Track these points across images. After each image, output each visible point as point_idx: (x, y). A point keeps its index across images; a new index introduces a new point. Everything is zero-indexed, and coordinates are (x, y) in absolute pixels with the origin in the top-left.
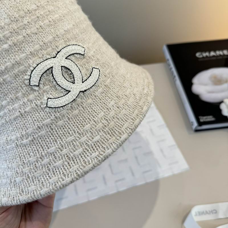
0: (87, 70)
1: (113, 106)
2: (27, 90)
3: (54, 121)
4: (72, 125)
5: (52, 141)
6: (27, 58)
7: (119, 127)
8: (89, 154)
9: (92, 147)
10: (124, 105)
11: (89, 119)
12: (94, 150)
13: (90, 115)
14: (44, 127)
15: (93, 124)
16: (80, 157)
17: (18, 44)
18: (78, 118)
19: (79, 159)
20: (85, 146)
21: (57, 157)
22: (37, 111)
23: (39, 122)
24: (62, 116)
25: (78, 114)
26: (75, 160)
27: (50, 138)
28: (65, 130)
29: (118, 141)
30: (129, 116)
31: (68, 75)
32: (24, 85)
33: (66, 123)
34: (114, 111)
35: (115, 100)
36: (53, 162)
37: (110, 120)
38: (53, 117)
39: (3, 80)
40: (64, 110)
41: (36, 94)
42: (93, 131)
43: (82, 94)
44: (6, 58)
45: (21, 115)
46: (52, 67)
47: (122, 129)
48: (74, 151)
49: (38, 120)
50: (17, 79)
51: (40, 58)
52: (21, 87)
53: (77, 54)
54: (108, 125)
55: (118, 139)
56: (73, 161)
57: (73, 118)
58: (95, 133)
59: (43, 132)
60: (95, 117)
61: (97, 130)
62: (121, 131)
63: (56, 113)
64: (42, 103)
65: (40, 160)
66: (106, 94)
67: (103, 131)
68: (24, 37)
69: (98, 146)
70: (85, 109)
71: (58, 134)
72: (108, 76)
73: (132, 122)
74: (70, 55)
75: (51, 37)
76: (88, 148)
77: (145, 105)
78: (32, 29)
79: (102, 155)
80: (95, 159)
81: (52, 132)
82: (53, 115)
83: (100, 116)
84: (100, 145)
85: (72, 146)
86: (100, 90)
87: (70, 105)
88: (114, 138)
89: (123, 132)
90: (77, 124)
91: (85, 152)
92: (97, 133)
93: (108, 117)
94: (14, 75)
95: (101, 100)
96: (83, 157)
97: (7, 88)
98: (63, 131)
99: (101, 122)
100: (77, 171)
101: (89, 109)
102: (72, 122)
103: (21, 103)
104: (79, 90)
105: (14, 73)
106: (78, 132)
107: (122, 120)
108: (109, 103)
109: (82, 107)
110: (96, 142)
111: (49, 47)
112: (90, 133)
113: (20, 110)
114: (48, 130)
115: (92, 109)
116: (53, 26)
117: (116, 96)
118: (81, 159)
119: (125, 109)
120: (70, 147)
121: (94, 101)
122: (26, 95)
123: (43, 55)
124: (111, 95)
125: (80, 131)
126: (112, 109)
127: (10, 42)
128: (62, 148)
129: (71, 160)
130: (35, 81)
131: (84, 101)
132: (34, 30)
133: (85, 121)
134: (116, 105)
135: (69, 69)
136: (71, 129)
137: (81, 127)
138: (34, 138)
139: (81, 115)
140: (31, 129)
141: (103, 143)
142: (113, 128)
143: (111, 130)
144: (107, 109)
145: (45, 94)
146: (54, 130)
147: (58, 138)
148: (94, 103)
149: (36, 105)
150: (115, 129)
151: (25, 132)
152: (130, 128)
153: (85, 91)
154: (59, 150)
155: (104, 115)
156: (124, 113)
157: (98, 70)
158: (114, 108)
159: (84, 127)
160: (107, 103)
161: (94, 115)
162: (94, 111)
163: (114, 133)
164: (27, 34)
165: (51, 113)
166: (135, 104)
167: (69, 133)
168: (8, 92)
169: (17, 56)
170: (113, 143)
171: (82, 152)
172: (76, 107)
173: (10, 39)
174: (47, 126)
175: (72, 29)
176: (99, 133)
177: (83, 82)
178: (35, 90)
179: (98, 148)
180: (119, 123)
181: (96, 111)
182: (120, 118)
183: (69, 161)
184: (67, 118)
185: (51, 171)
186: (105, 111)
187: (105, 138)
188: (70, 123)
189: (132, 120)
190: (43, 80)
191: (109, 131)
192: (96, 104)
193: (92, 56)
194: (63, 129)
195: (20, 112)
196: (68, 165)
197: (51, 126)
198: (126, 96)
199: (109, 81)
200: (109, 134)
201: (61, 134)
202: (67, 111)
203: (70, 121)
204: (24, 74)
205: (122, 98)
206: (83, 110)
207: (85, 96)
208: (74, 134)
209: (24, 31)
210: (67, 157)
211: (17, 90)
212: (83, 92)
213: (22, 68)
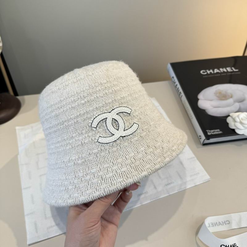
0: (130, 124)
1: (142, 151)
2: (89, 129)
3: (99, 152)
4: (110, 157)
5: (95, 164)
6: (93, 110)
7: (143, 167)
8: (116, 179)
9: (120, 175)
10: (151, 153)
11: (123, 156)
12: (120, 177)
13: (124, 153)
14: (92, 154)
15: (124, 159)
16: (109, 179)
17: (90, 101)
18: (115, 153)
19: (109, 181)
20: (115, 173)
21: (95, 176)
22: (92, 143)
23: (91, 151)
24: (105, 150)
25: (116, 151)
26: (106, 181)
27: (95, 163)
28: (105, 159)
29: (139, 175)
30: (152, 161)
31: (116, 124)
32: (88, 126)
33: (107, 154)
34: (142, 154)
35: (145, 148)
36: (92, 179)
37: (137, 160)
38: (99, 149)
39: (77, 121)
40: (107, 146)
41: (94, 133)
42: (123, 164)
43: (121, 138)
44: (82, 109)
45: (81, 144)
46: (107, 118)
47: (145, 168)
48: (107, 174)
49: (90, 149)
50: (85, 122)
51: (101, 111)
52: (86, 127)
53: (125, 112)
54: (135, 163)
55: (139, 174)
56: (105, 181)
57: (112, 152)
58: (124, 166)
59: (92, 157)
60: (127, 155)
61: (126, 164)
62: (143, 169)
63: (102, 147)
64: (95, 139)
65: (85, 176)
66: (139, 142)
67: (130, 165)
68: (95, 98)
69: (124, 175)
70: (122, 148)
71: (100, 161)
72: (145, 130)
73: (153, 165)
74: (120, 113)
75: (111, 100)
76: (116, 175)
77: (168, 157)
78: (100, 94)
79: (125, 181)
80: (119, 183)
81: (97, 158)
82: (100, 147)
83: (130, 155)
84: (125, 175)
85: (106, 170)
86: (136, 138)
87: (111, 144)
88: (137, 172)
89: (145, 171)
90: (114, 157)
91: (113, 177)
92: (125, 166)
93: (137, 158)
94: (84, 119)
95: (134, 145)
96: (112, 180)
97: (78, 126)
98: (104, 160)
99: (130, 159)
100: (105, 189)
101: (124, 149)
102: (111, 155)
103: (83, 137)
104: (120, 135)
105: (84, 118)
106: (113, 162)
107: (146, 162)
108: (140, 149)
109: (120, 147)
110: (123, 172)
111: (108, 106)
112: (120, 165)
113: (82, 141)
114: (94, 157)
115: (127, 150)
116: (114, 94)
117: (147, 145)
118: (110, 181)
119: (151, 156)
120: (105, 171)
121: (130, 145)
122: (87, 132)
123: (103, 110)
124: (144, 144)
125: (115, 162)
126: (141, 153)
127: (86, 100)
128: (100, 171)
129: (103, 180)
130: (94, 125)
131: (122, 143)
132: (101, 95)
133: (120, 157)
134: (145, 151)
135: (117, 121)
136: (109, 160)
137: (116, 159)
138: (85, 160)
139: (118, 152)
140: (85, 154)
141: (128, 174)
142: (138, 166)
143: (136, 167)
144: (138, 152)
145: (98, 134)
146: (98, 158)
147: (99, 164)
148: (129, 146)
149: (92, 140)
150: (139, 167)
151: (81, 156)
152: (150, 169)
153: (124, 136)
154: (98, 171)
155: (134, 156)
156: (150, 158)
157: (138, 125)
158: (142, 153)
159: (117, 160)
160: (138, 148)
161: (127, 154)
162: (128, 151)
163: (138, 170)
164: (97, 97)
165: (99, 146)
166: (160, 154)
167: (107, 162)
168: (78, 128)
169: (88, 108)
170: (135, 176)
171: (111, 176)
172: (116, 145)
173: (86, 98)
174: (95, 154)
175: (127, 97)
176: (127, 166)
177: (124, 131)
178: (93, 130)
179: (123, 176)
180: (144, 164)
181: (129, 151)
182: (145, 161)
183: (102, 181)
184: (108, 152)
185: (90, 185)
186: (135, 153)
187: (130, 171)
188: (109, 155)
189: (154, 165)
190: (100, 125)
191: (135, 167)
192: (130, 147)
193: (137, 116)
194: (104, 158)
195: (81, 142)
196: (100, 183)
197: (97, 154)
198: (155, 147)
199: (145, 133)
200: (134, 169)
201: (102, 161)
202: (109, 147)
203: (110, 154)
204: (90, 119)
205: (152, 147)
206: (120, 149)
207: (123, 140)
208: (110, 163)
209: (96, 94)
210: (101, 177)
211: (83, 128)
212: (123, 137)
213: (89, 116)
